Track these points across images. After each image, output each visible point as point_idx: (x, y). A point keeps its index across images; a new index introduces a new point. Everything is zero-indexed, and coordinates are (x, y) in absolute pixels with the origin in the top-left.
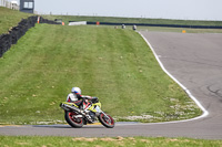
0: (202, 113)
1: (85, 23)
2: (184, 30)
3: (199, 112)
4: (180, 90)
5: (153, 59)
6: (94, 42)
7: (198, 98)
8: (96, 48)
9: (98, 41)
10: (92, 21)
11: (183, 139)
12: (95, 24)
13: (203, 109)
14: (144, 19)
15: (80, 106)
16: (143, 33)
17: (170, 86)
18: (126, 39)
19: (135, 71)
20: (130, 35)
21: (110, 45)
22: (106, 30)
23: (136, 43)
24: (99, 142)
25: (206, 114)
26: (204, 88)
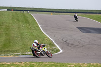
0: (59, 51)
1: (6, 10)
2: (52, 13)
3: (58, 51)
4: (50, 40)
5: (38, 27)
6: (10, 19)
7: (58, 44)
8: (11, 21)
9: (12, 18)
10: (9, 9)
11: (51, 62)
12: (11, 10)
13: (60, 49)
14: (34, 8)
15: (39, 48)
16: (33, 14)
17: (45, 39)
18: (25, 17)
19: (29, 32)
20: (27, 15)
21: (18, 20)
22: (16, 13)
23: (30, 19)
24: (13, 65)
25: (61, 51)
26: (60, 40)
